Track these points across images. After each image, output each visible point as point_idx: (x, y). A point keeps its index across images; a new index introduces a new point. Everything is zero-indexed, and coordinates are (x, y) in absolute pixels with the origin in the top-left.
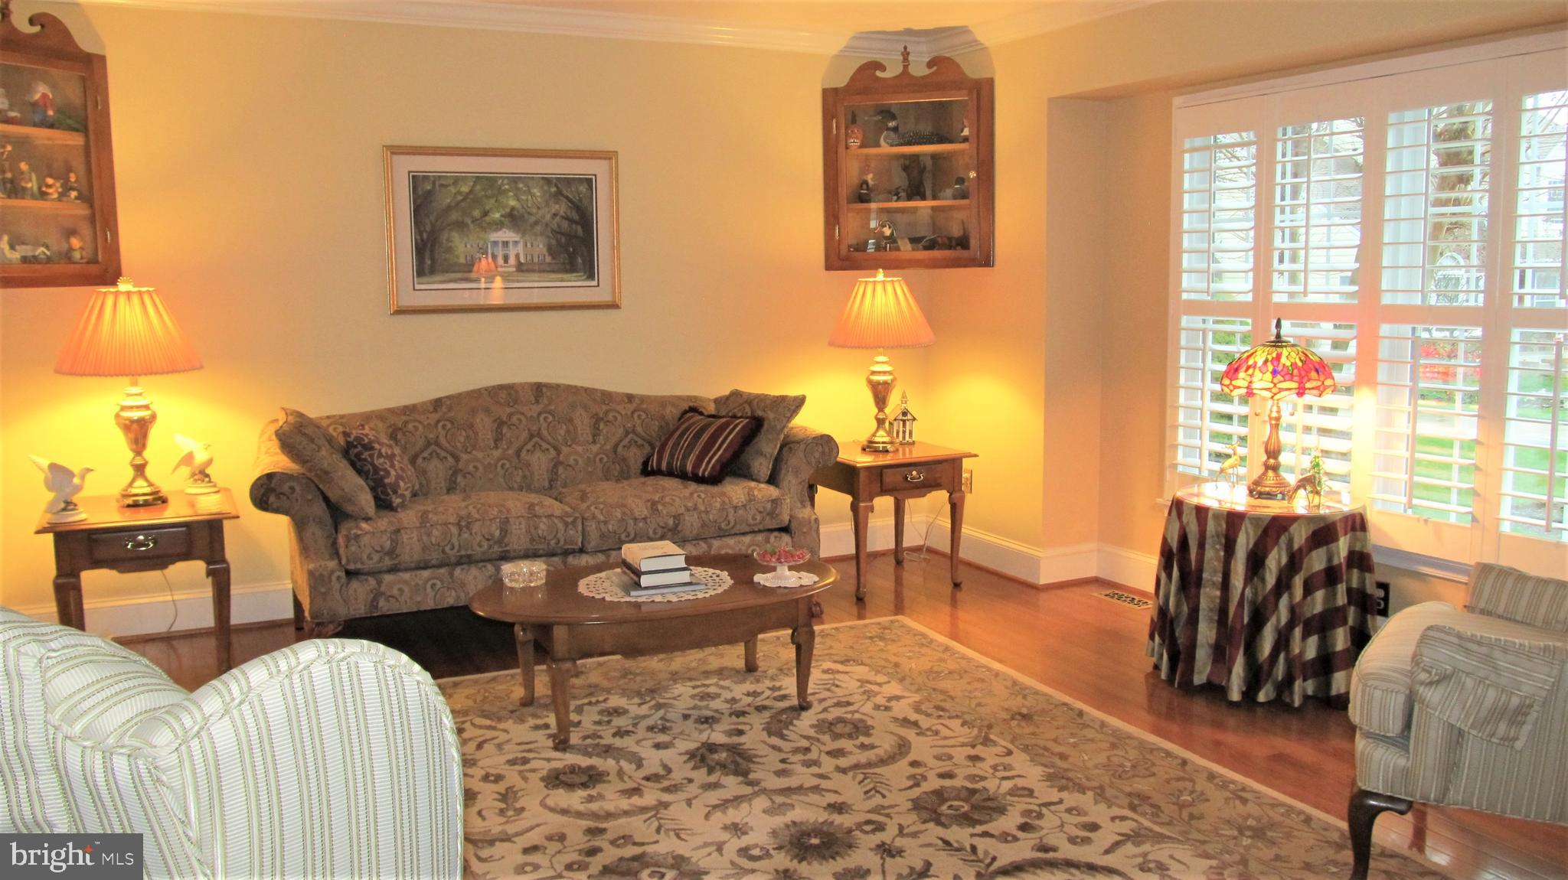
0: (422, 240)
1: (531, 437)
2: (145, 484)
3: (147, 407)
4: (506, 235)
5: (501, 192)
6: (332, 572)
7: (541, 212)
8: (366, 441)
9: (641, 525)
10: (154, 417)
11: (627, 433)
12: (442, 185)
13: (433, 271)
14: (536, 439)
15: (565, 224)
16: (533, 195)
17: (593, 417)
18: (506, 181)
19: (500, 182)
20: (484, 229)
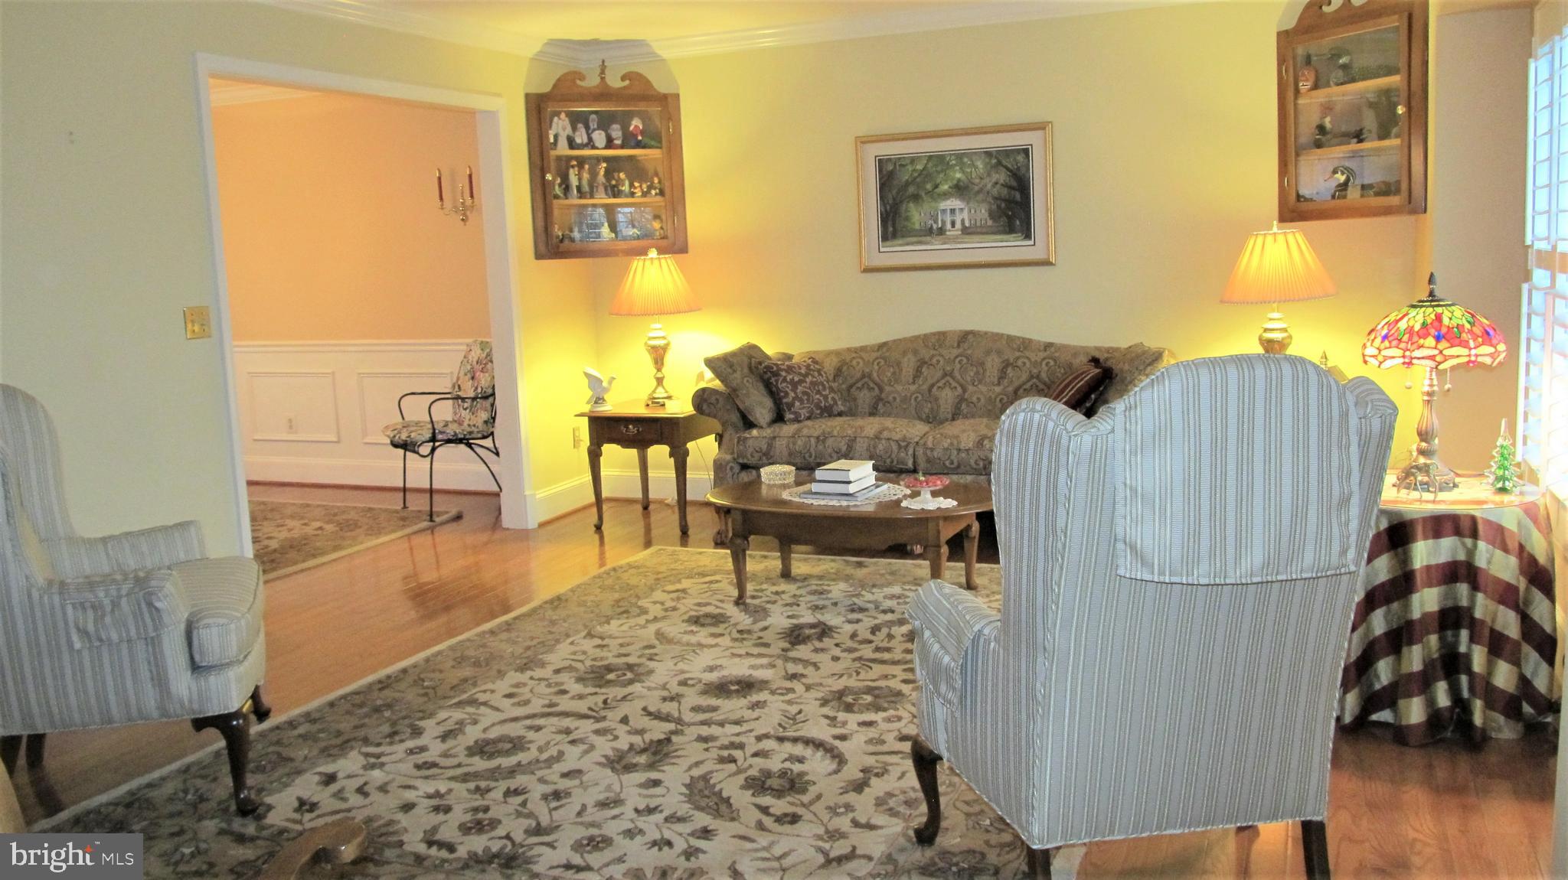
0: (886, 211)
1: (945, 375)
2: (663, 391)
3: (664, 338)
4: (954, 203)
5: (949, 166)
6: (728, 463)
7: (984, 181)
8: (775, 369)
9: (963, 455)
10: (667, 345)
11: (1032, 377)
12: (901, 165)
13: (894, 236)
14: (948, 378)
15: (1005, 192)
16: (976, 168)
17: (1003, 362)
18: (953, 157)
19: (948, 159)
20: (934, 199)
